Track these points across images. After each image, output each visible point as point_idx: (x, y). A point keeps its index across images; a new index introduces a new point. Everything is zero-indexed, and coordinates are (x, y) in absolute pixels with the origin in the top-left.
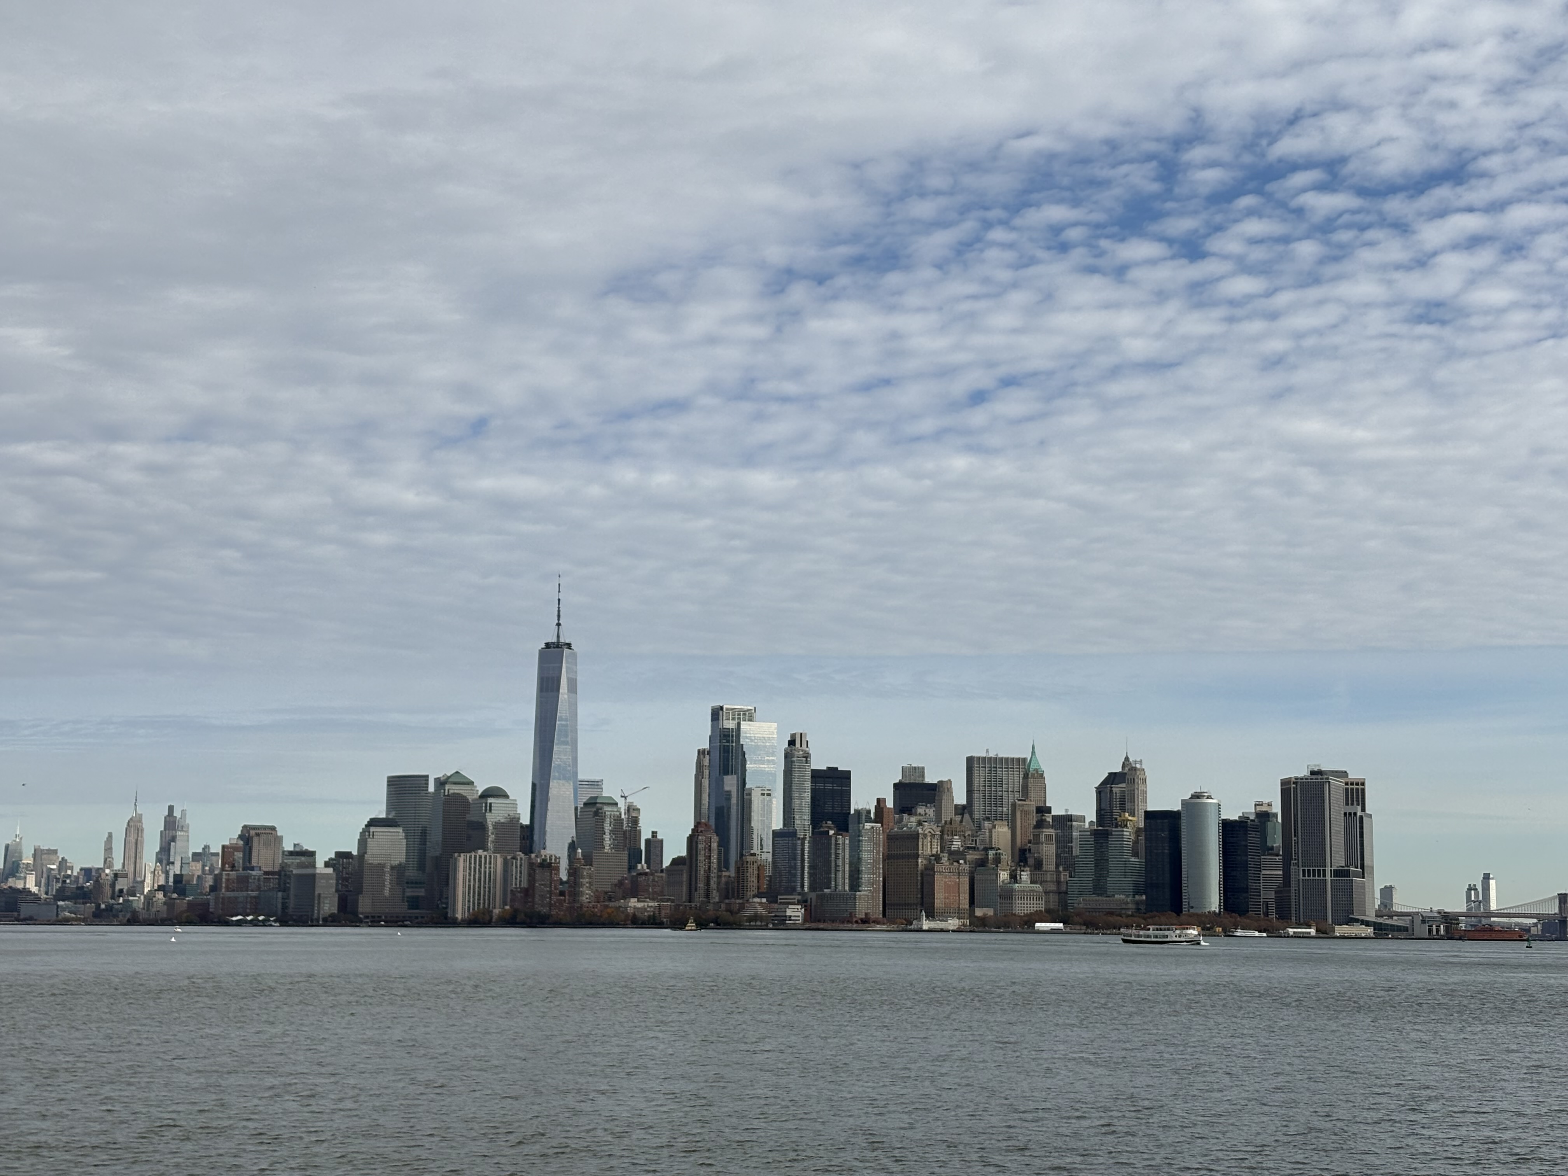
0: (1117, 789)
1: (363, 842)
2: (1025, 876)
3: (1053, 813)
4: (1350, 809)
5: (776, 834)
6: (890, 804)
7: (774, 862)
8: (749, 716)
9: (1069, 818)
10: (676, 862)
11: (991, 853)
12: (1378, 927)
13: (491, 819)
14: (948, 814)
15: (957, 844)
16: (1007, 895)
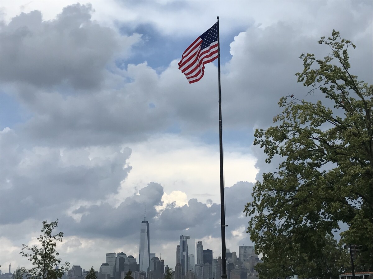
1: (101, 269)
5: (195, 265)
7: (195, 272)
8: (189, 237)
10: (173, 272)
11: (245, 269)
13: (130, 263)
14: (235, 260)
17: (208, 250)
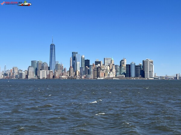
0: (122, 62)
1: (28, 69)
2: (111, 73)
3: (115, 65)
4: (151, 64)
5: (80, 68)
6: (94, 64)
7: (80, 71)
8: (77, 53)
9: (117, 65)
10: (68, 71)
11: (107, 70)
12: (154, 78)
13: (45, 66)
14: (102, 65)
15: (103, 69)
16: (109, 75)
17: (87, 60)
